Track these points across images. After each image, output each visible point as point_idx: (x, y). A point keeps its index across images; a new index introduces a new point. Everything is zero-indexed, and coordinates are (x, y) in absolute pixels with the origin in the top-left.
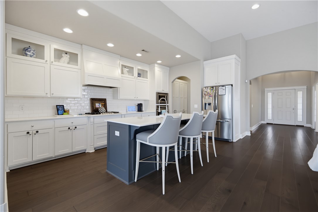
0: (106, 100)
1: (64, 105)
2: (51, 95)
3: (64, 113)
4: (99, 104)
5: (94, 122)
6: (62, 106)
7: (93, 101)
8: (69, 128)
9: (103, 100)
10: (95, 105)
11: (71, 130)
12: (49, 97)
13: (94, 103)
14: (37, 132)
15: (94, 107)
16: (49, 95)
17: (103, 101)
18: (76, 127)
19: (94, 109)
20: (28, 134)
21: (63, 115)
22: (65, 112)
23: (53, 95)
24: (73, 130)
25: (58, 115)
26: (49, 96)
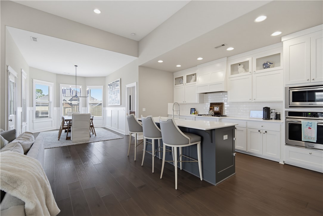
0: (223, 104)
4: (217, 107)
6: (194, 109)
7: (213, 105)
10: (214, 108)
23: (186, 103)
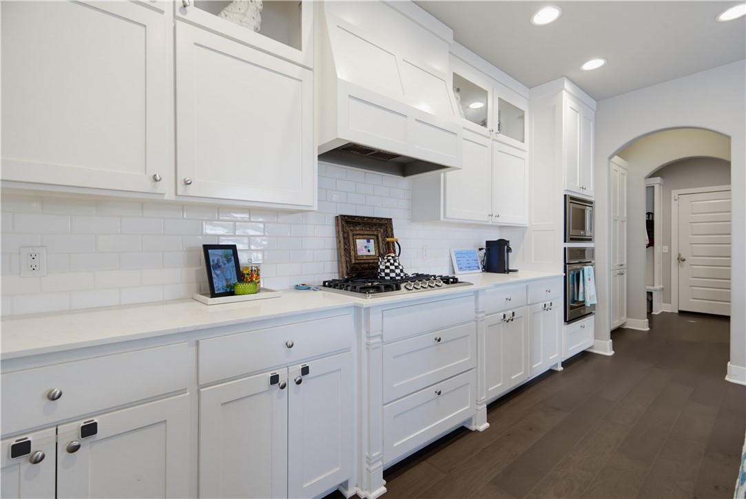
0: (391, 224)
1: (239, 247)
2: (180, 185)
3: (241, 287)
4: (368, 241)
5: (381, 336)
6: (230, 251)
7: (350, 226)
8: (274, 380)
9: (381, 225)
10: (355, 245)
11: (283, 387)
12: (166, 197)
13: (351, 238)
14: (89, 430)
15: (352, 253)
16: (167, 190)
17: (380, 228)
18: (305, 371)
19: (353, 261)
20: (23, 460)
21: (232, 293)
22: (241, 277)
23: (192, 191)
24: (292, 385)
25: (213, 295)
26: (170, 196)
